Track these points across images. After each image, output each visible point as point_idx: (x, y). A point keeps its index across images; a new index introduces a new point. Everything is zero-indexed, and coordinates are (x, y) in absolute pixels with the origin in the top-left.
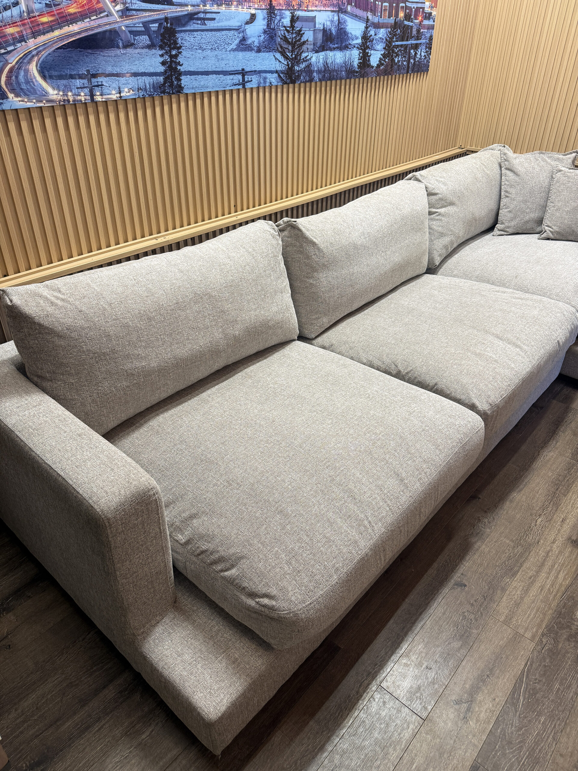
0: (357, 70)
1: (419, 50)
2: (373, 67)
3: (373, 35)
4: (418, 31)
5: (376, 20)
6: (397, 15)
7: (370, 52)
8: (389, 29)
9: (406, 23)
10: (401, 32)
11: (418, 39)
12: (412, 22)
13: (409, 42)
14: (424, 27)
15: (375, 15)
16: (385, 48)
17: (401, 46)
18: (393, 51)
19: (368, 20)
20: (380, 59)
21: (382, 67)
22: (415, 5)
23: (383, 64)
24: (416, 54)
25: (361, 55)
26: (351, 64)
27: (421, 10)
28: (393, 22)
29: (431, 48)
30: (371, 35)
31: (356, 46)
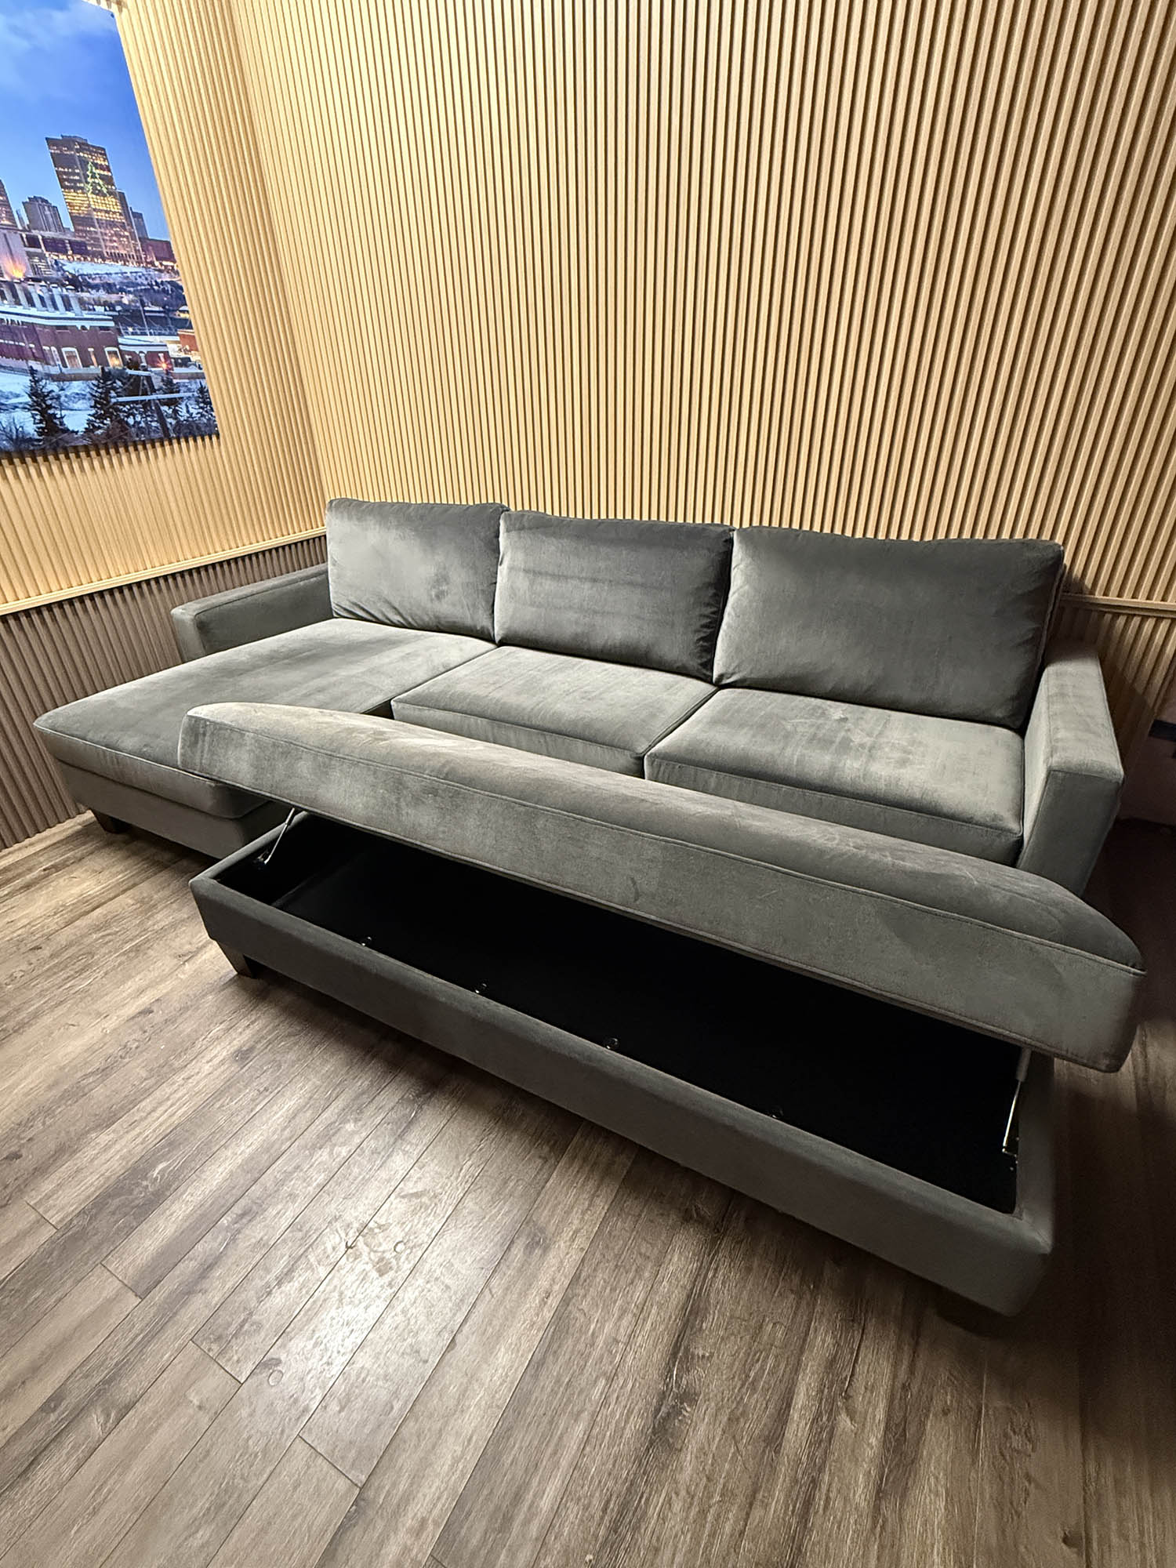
0: (38, 437)
1: (183, 406)
2: (77, 432)
3: (56, 389)
4: (169, 383)
5: (54, 370)
6: (103, 362)
7: (58, 412)
8: (95, 382)
9: (130, 372)
10: (123, 384)
11: (172, 393)
12: (146, 370)
13: (154, 397)
14: (181, 376)
15: (48, 364)
16: (95, 407)
17: (136, 402)
18: (121, 411)
19: (33, 372)
20: (89, 422)
21: (99, 432)
22: (145, 350)
23: (99, 428)
24: (176, 412)
25: (38, 417)
26: (17, 430)
27: (161, 355)
28: (99, 371)
29: (210, 403)
30: (52, 391)
31: (21, 406)
